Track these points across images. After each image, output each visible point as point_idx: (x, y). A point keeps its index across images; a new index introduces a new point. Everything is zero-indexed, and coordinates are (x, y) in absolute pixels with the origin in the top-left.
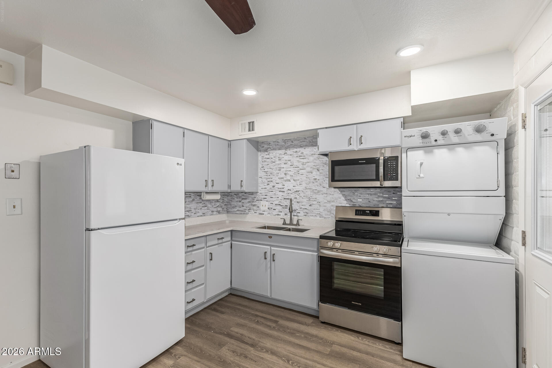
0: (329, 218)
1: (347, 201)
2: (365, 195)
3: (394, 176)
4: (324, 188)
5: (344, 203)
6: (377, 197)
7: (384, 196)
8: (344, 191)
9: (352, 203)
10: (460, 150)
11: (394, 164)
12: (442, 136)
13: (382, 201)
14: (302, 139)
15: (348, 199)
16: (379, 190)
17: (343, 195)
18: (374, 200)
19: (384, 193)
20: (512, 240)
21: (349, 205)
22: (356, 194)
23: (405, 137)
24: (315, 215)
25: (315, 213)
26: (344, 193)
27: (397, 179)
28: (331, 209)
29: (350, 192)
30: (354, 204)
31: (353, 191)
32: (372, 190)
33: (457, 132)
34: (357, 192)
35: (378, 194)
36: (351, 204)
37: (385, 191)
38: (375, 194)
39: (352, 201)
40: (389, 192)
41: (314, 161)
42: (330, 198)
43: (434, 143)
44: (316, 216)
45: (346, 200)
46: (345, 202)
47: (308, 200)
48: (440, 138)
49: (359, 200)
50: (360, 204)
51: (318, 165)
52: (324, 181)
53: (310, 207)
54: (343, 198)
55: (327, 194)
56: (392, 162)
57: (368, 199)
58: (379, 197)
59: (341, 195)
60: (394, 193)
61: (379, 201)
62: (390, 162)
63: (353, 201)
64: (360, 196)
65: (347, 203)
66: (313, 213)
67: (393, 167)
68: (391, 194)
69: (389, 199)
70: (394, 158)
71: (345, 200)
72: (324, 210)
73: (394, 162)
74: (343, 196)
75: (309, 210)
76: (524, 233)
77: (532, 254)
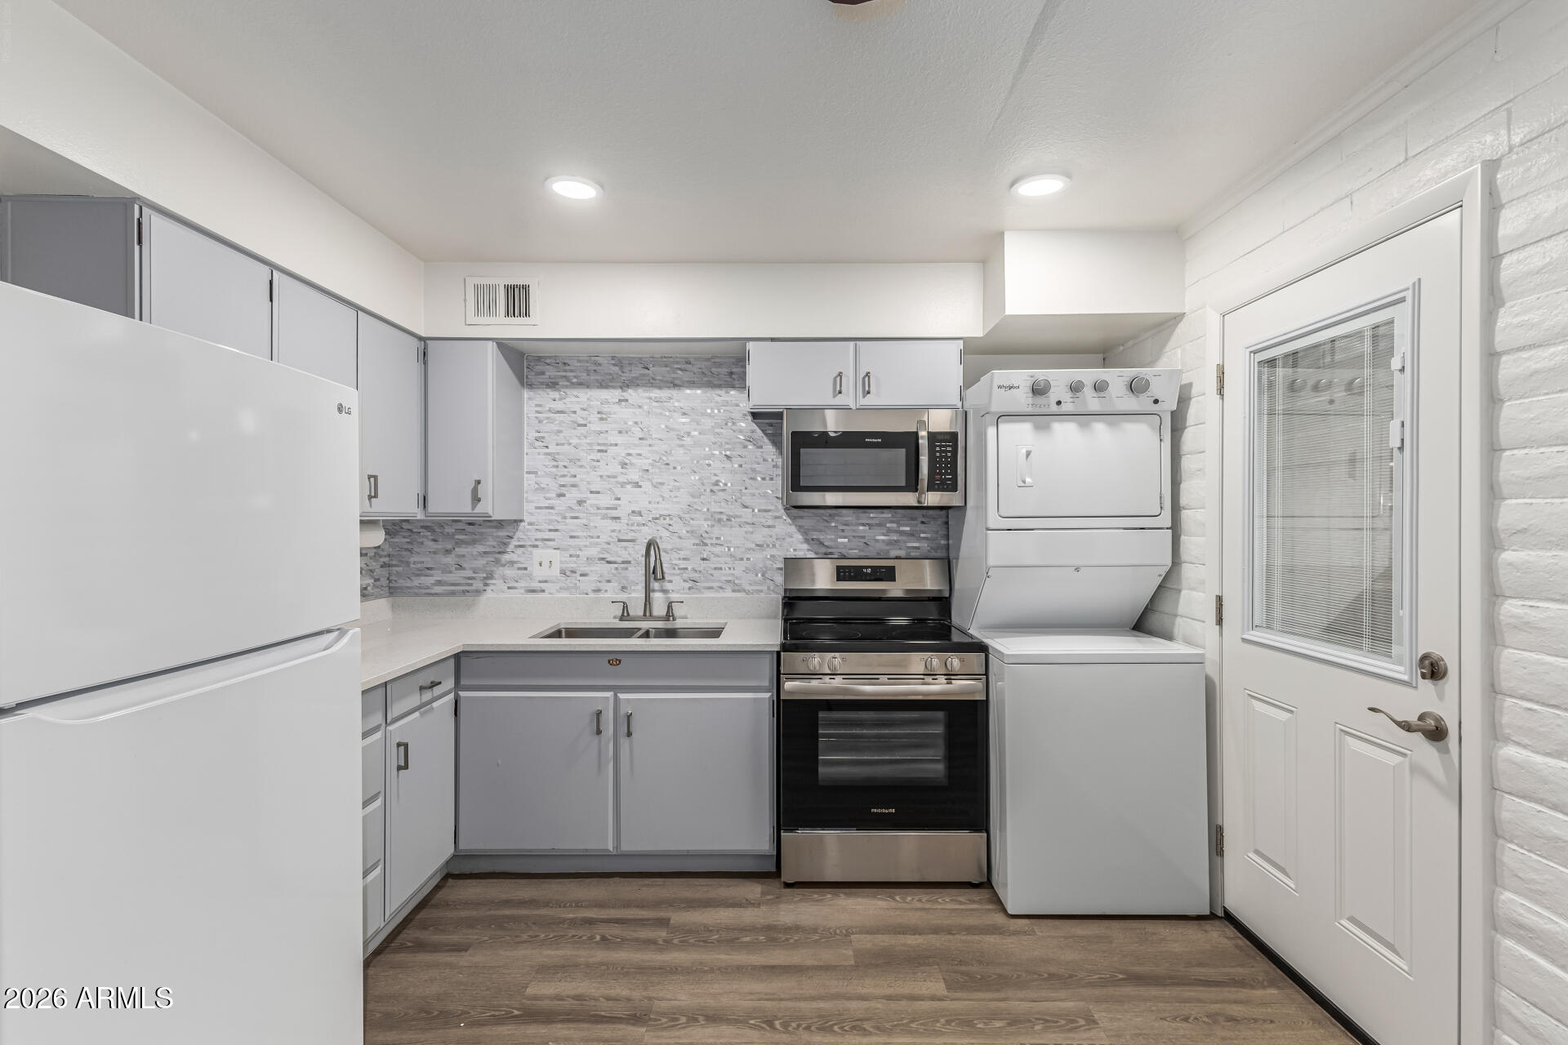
0: (761, 591)
1: (809, 544)
2: (855, 528)
3: (949, 479)
4: (746, 507)
5: (801, 550)
6: (885, 531)
7: (902, 529)
8: (802, 517)
9: (823, 550)
10: (1099, 427)
11: (949, 451)
12: (1070, 394)
13: (896, 541)
14: (678, 363)
15: (813, 539)
16: (890, 515)
17: (800, 528)
18: (877, 541)
19: (902, 522)
20: (1176, 616)
21: (816, 553)
22: (833, 524)
23: (999, 387)
24: (720, 584)
25: (719, 581)
26: (800, 522)
27: (955, 489)
28: (766, 567)
29: (818, 521)
30: (830, 550)
31: (825, 518)
32: (872, 515)
33: (1100, 387)
34: (836, 518)
35: (888, 525)
36: (820, 551)
37: (904, 516)
38: (880, 525)
39: (822, 543)
40: (913, 519)
41: (717, 430)
42: (764, 537)
43: (1054, 408)
44: (721, 588)
45: (807, 541)
46: (805, 546)
47: (697, 541)
48: (1066, 397)
49: (839, 540)
50: (844, 551)
51: (727, 444)
52: (746, 489)
53: (704, 564)
54: (800, 537)
55: (753, 524)
56: (944, 446)
57: (864, 537)
58: (890, 531)
59: (793, 529)
60: (923, 522)
61: (890, 543)
62: (941, 446)
63: (826, 544)
64: (843, 531)
65: (809, 550)
66: (713, 581)
67: (946, 457)
68: (916, 525)
69: (913, 538)
70: (948, 437)
71: (805, 542)
72: (747, 570)
73: (949, 446)
74: (799, 531)
75: (700, 572)
76: (1219, 599)
77: (1244, 640)
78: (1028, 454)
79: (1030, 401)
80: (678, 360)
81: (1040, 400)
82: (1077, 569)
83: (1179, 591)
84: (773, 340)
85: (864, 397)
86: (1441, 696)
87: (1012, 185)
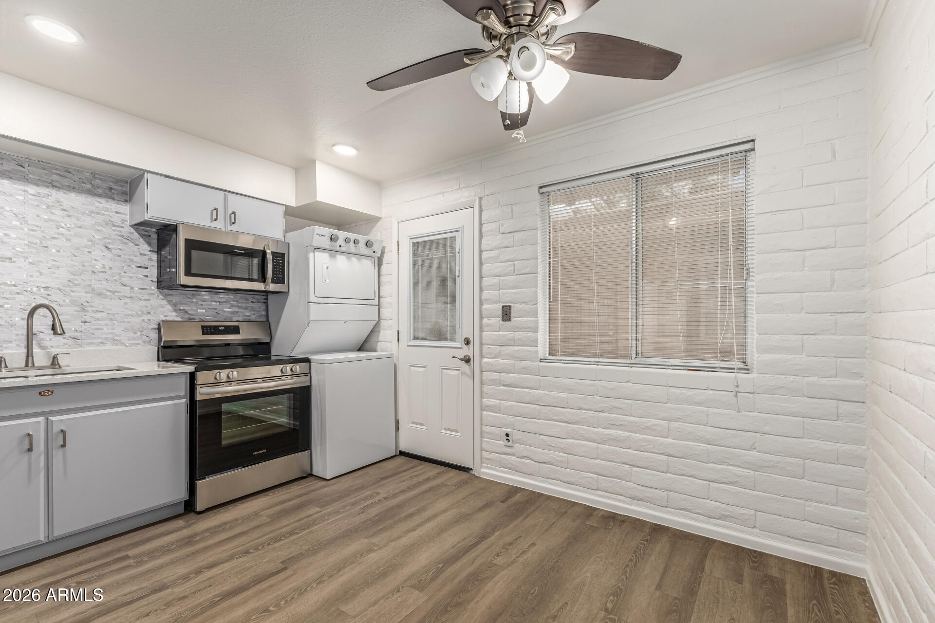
0: (139, 344)
1: (177, 312)
2: (210, 303)
3: (281, 277)
4: (125, 285)
5: (170, 316)
6: (230, 306)
7: (239, 305)
8: (172, 295)
9: (188, 316)
10: (354, 259)
11: (281, 263)
12: (345, 243)
13: (237, 312)
14: (57, 169)
15: (180, 310)
16: (232, 297)
17: (169, 302)
18: (225, 311)
19: (240, 301)
20: (378, 342)
21: (182, 318)
22: (195, 300)
23: (317, 234)
24: (100, 340)
25: (99, 338)
26: (170, 298)
27: (283, 283)
28: (143, 328)
29: (183, 297)
30: (192, 317)
31: (188, 296)
32: (221, 296)
33: (356, 242)
34: (197, 297)
35: (231, 302)
36: (185, 317)
37: (241, 298)
38: (226, 302)
39: (186, 312)
40: (246, 299)
41: (97, 227)
42: (140, 307)
43: (338, 248)
44: (102, 343)
45: (175, 310)
46: (174, 314)
47: (78, 309)
48: (343, 244)
49: (199, 311)
50: (202, 318)
51: (108, 239)
52: (125, 272)
53: (84, 326)
54: (170, 308)
55: (131, 297)
56: (278, 260)
57: (216, 309)
58: (232, 306)
59: (164, 302)
60: (252, 302)
61: (232, 313)
62: (276, 260)
63: (189, 313)
64: (202, 305)
65: (177, 316)
66: (95, 338)
67: (279, 266)
68: (248, 303)
69: (246, 310)
70: (280, 255)
71: (174, 311)
72: (126, 330)
73: (281, 260)
74: (169, 304)
75: (81, 331)
76: (398, 332)
77: (408, 346)
78: (327, 268)
79: (329, 243)
80: (58, 167)
81: (333, 243)
82: (345, 322)
83: (380, 331)
84: (167, 176)
85: (231, 225)
86: (469, 349)
87: (333, 146)
